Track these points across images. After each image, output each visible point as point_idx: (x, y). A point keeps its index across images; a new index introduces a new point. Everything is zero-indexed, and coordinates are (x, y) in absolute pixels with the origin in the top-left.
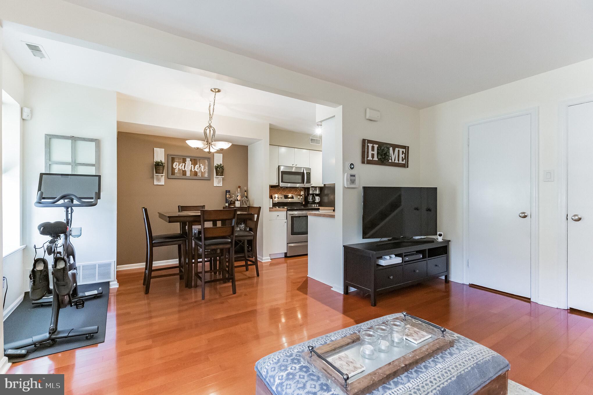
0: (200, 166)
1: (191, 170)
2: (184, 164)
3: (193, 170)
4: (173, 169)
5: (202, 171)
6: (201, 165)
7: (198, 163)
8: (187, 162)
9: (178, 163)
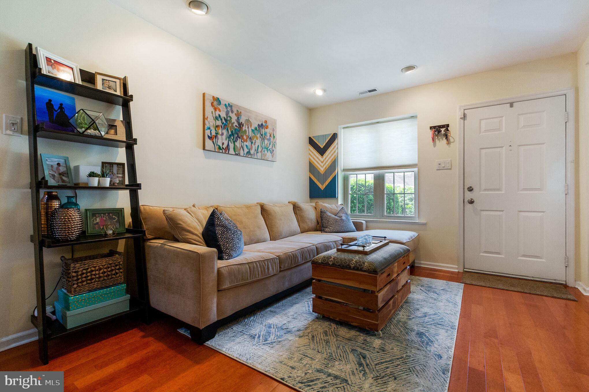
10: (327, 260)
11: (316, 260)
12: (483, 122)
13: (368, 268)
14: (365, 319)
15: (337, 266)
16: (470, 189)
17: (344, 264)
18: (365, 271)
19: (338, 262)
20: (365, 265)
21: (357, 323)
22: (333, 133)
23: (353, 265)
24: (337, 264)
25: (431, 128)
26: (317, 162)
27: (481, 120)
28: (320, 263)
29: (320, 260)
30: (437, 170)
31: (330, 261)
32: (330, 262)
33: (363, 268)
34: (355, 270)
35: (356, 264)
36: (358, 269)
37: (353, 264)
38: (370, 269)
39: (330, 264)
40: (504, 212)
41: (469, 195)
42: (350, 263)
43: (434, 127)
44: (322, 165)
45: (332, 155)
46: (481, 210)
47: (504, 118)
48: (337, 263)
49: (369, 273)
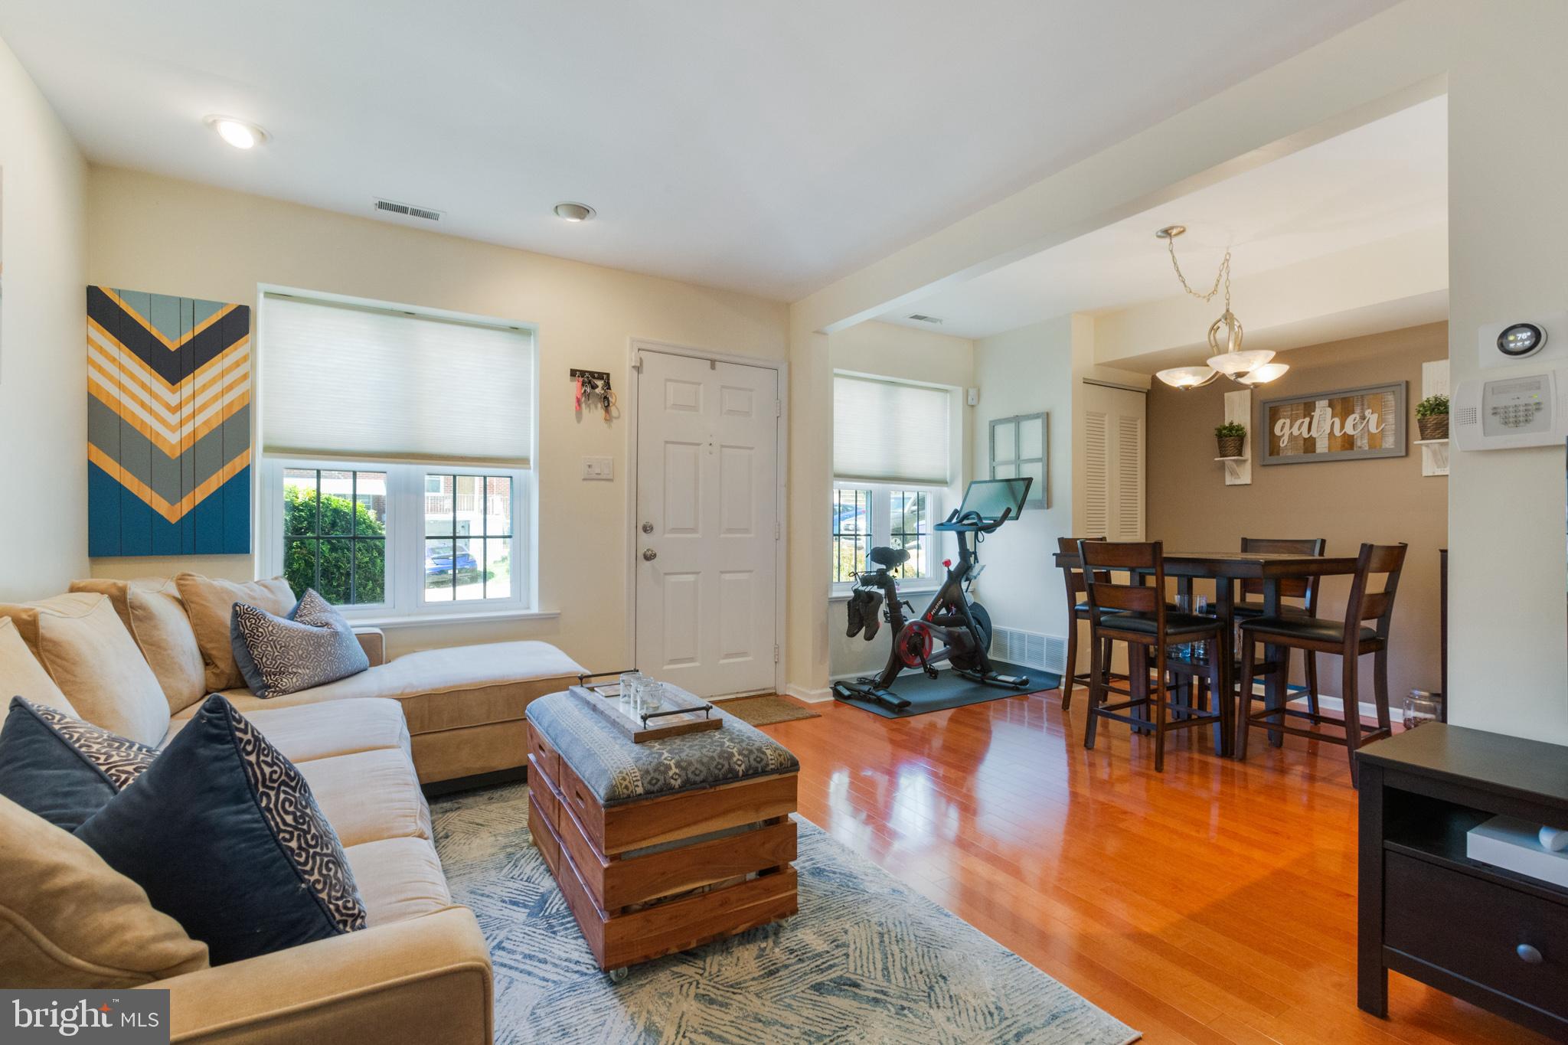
0: (1363, 418)
1: (1331, 434)
2: (1307, 420)
3: (1337, 433)
4: (1274, 440)
5: (1373, 429)
6: (1368, 413)
7: (1358, 410)
8: (1316, 414)
9: (1288, 421)
10: (661, 778)
11: (625, 791)
12: (671, 386)
13: (779, 761)
14: (769, 897)
15: (701, 785)
16: (647, 529)
17: (717, 772)
18: (773, 771)
19: (697, 772)
20: (770, 757)
21: (748, 922)
22: (234, 302)
23: (743, 767)
24: (698, 779)
25: (573, 373)
26: (143, 405)
27: (667, 380)
28: (640, 794)
29: (639, 783)
30: (584, 479)
31: (672, 778)
32: (672, 781)
33: (767, 765)
34: (751, 778)
35: (749, 762)
36: (756, 773)
37: (739, 763)
38: (783, 761)
39: (674, 788)
40: (701, 574)
41: (647, 542)
42: (732, 762)
43: (583, 373)
44: (174, 419)
45: (230, 388)
46: (666, 574)
47: (701, 387)
48: (696, 775)
49: (780, 774)
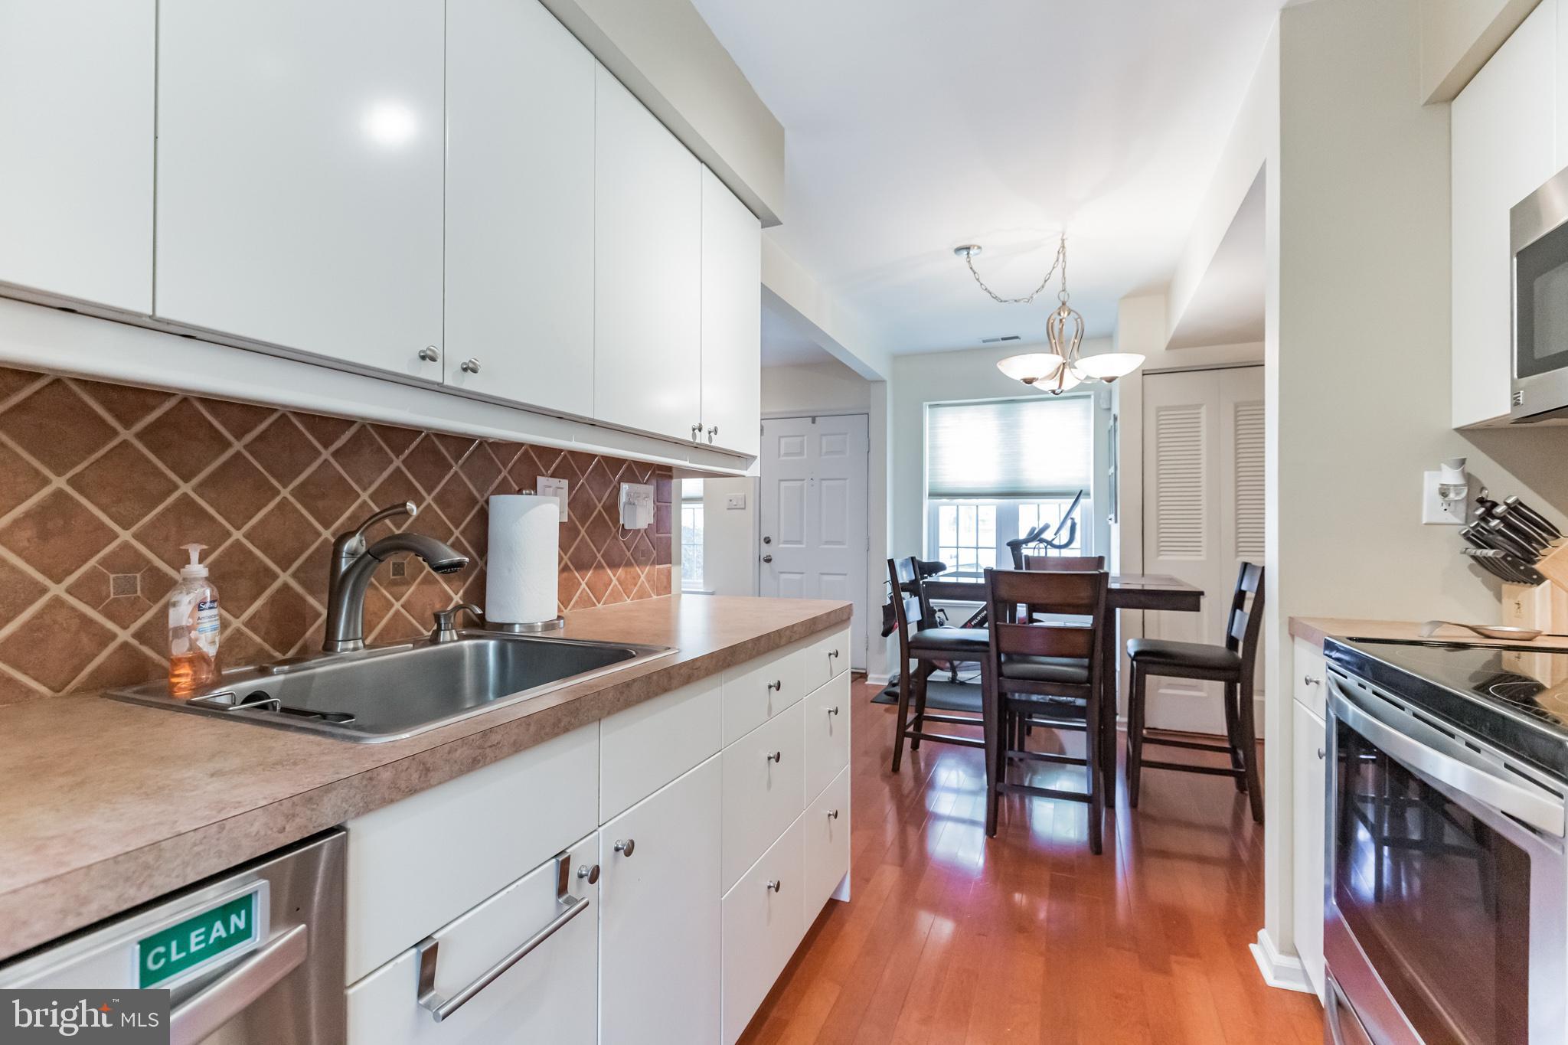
12: (783, 441)
27: (780, 437)
40: (805, 574)
41: (766, 550)
46: (780, 572)
47: (805, 438)
